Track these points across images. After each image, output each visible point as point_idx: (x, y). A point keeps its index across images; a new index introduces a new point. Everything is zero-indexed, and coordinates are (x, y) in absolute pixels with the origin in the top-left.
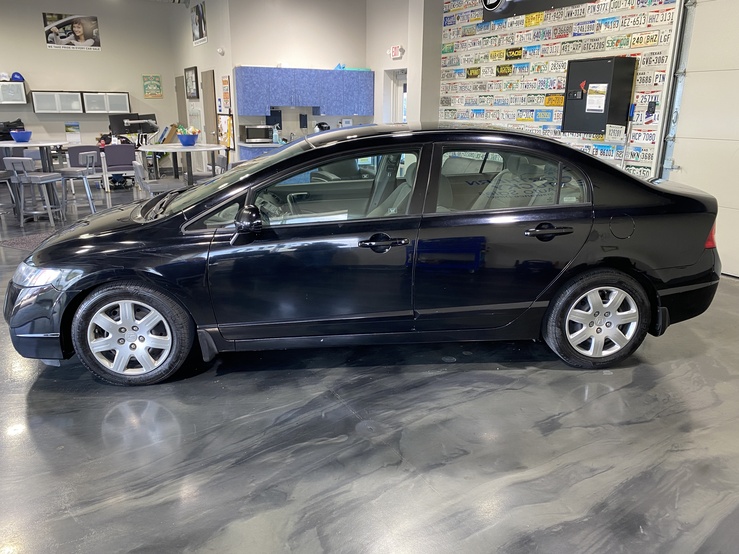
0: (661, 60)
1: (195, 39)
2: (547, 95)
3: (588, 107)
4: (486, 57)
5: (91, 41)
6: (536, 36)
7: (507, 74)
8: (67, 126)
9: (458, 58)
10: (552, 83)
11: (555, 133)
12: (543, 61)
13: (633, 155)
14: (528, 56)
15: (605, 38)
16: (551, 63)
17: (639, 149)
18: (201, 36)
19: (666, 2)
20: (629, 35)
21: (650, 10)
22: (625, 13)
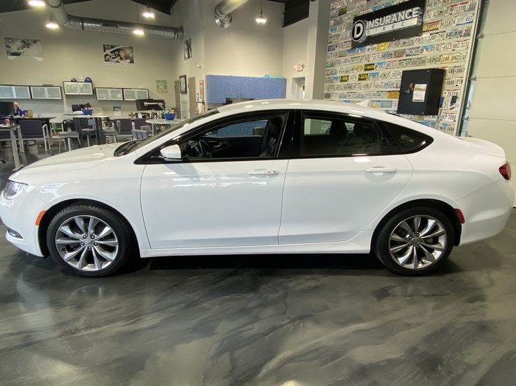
0: (460, 71)
1: (185, 59)
2: (389, 92)
3: (414, 98)
4: (353, 69)
5: (129, 61)
6: (383, 56)
7: (364, 79)
8: (114, 108)
9: (335, 70)
10: (392, 84)
12: (387, 71)
13: (441, 128)
14: (378, 68)
15: (426, 57)
16: (392, 72)
17: (445, 125)
18: (189, 57)
19: (465, 35)
20: (441, 56)
21: (454, 40)
22: (439, 43)
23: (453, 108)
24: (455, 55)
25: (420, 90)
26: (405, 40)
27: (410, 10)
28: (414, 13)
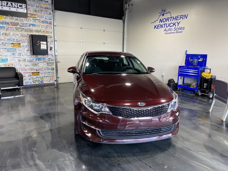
0: (51, 37)
2: (12, 44)
3: (42, 48)
6: (2, 23)
10: (14, 40)
11: (19, 56)
12: (7, 32)
13: (48, 60)
15: (33, 29)
16: (11, 33)
17: (50, 59)
19: (49, 24)
20: (40, 30)
21: (45, 25)
22: (38, 24)
23: (51, 52)
24: (47, 31)
25: (44, 44)
26: (16, 18)
27: (21, 4)
28: (23, 6)
